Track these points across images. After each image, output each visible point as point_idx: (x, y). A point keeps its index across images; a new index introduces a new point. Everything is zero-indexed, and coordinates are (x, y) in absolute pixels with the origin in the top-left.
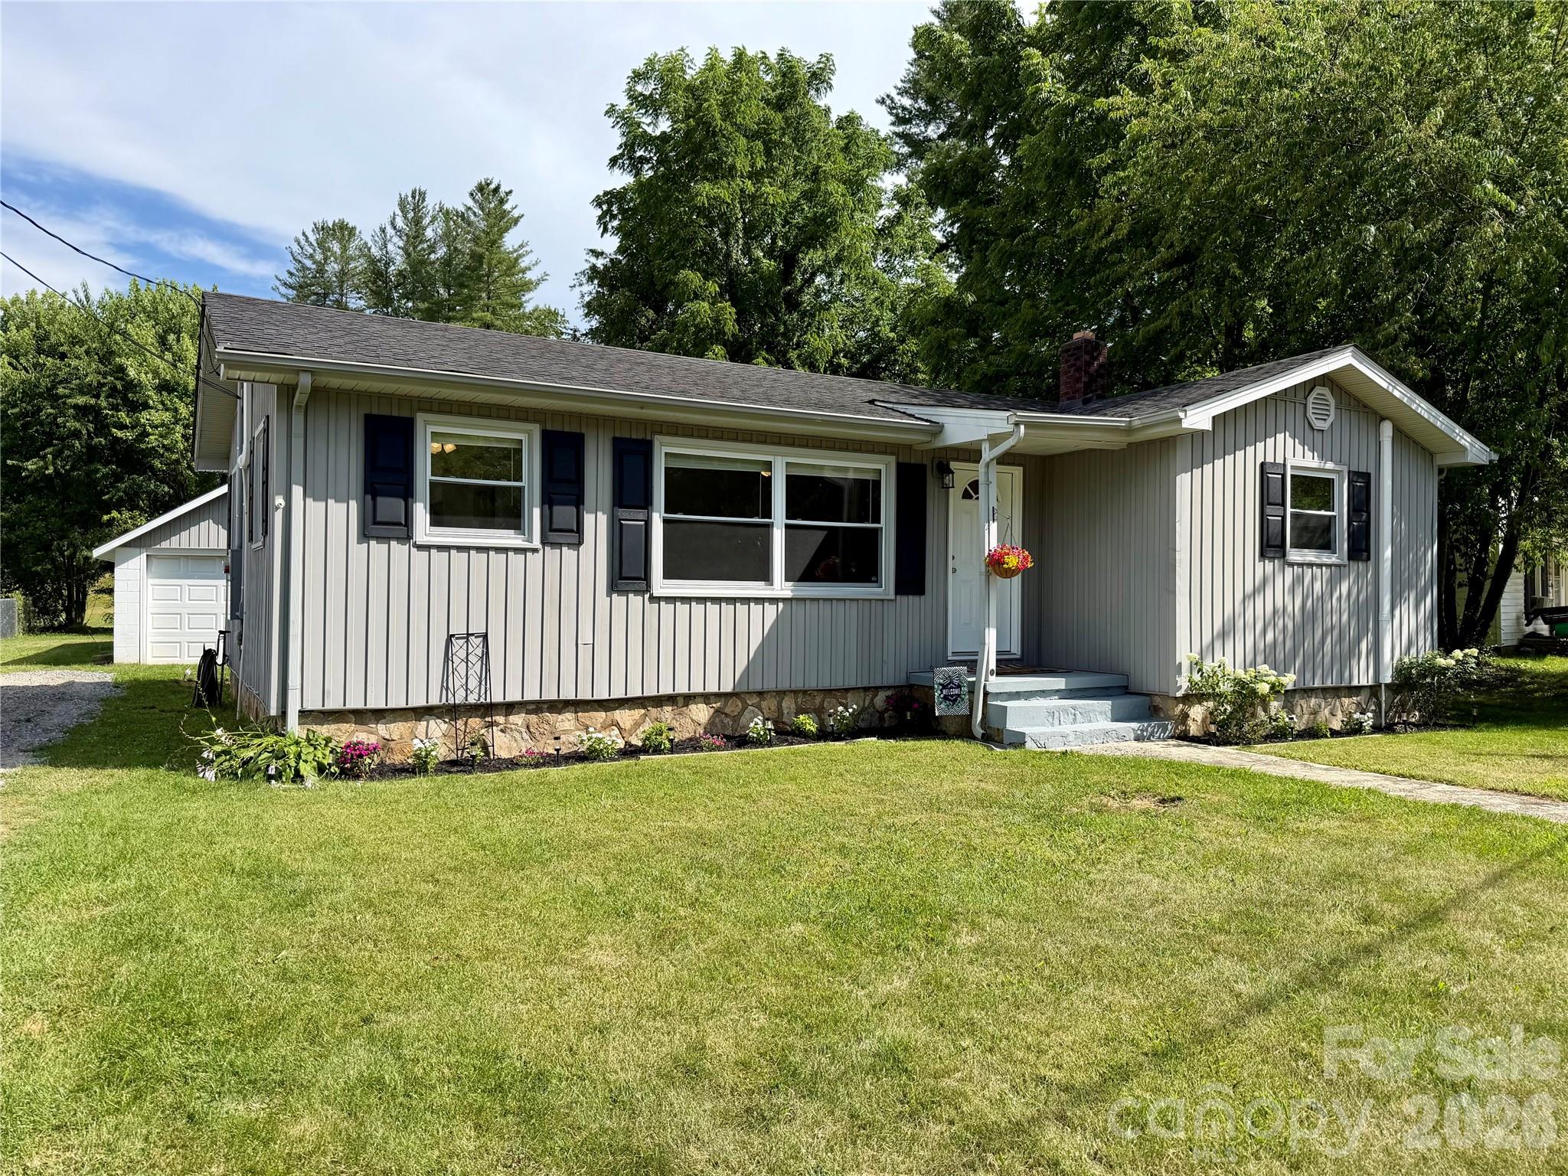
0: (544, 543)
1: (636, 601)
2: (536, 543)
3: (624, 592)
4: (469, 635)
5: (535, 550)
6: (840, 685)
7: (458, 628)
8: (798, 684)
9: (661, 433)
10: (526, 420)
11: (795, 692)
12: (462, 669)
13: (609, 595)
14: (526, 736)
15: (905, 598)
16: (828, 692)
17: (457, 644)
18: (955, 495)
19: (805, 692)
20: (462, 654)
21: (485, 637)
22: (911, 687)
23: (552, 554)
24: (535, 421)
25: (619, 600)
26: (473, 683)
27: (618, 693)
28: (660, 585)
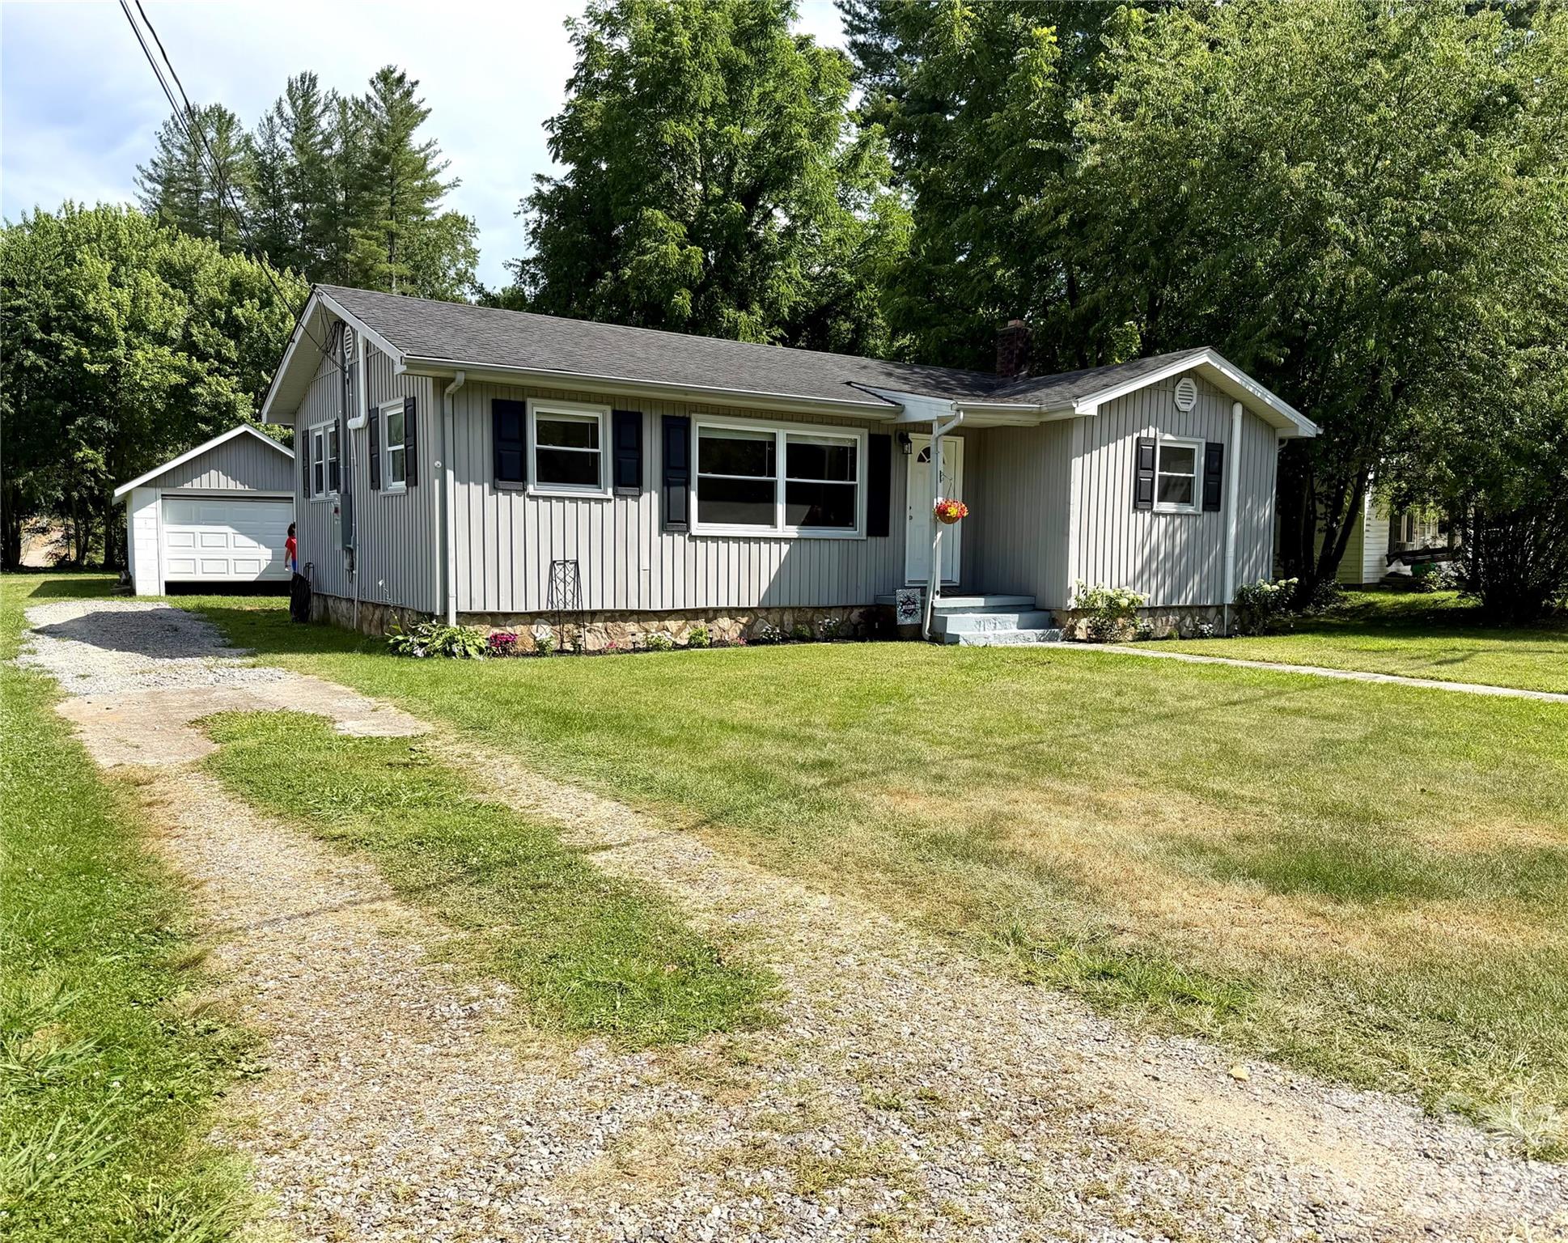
0: (615, 494)
1: (679, 539)
2: (610, 495)
3: (671, 533)
4: (565, 561)
5: (609, 500)
6: (825, 603)
7: (558, 557)
8: (795, 603)
9: (696, 412)
10: (601, 403)
11: (793, 608)
12: (561, 587)
13: (660, 535)
14: (605, 636)
15: (874, 539)
16: (817, 609)
17: (558, 568)
18: (912, 459)
19: (800, 609)
20: (561, 575)
21: (576, 563)
22: (878, 606)
23: (621, 504)
24: (608, 404)
25: (667, 539)
26: (569, 596)
27: (668, 606)
28: (697, 527)
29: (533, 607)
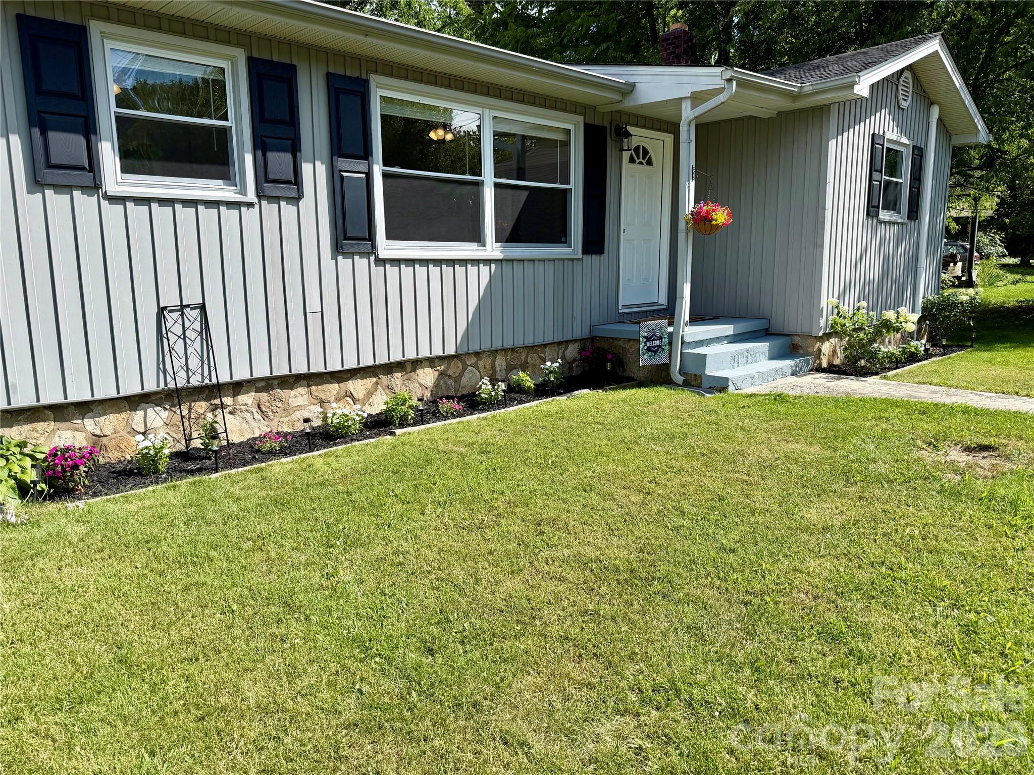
0: (260, 195)
1: (361, 263)
2: (251, 196)
3: (350, 254)
4: (183, 307)
5: (250, 205)
7: (170, 299)
9: (376, 72)
10: (228, 42)
12: (179, 347)
13: (334, 257)
14: (258, 416)
15: (589, 257)
17: (172, 318)
19: (513, 350)
20: (178, 330)
21: (203, 308)
23: (269, 209)
24: (238, 45)
25: (344, 263)
26: (194, 363)
27: (351, 364)
28: (386, 248)
29: (131, 388)
